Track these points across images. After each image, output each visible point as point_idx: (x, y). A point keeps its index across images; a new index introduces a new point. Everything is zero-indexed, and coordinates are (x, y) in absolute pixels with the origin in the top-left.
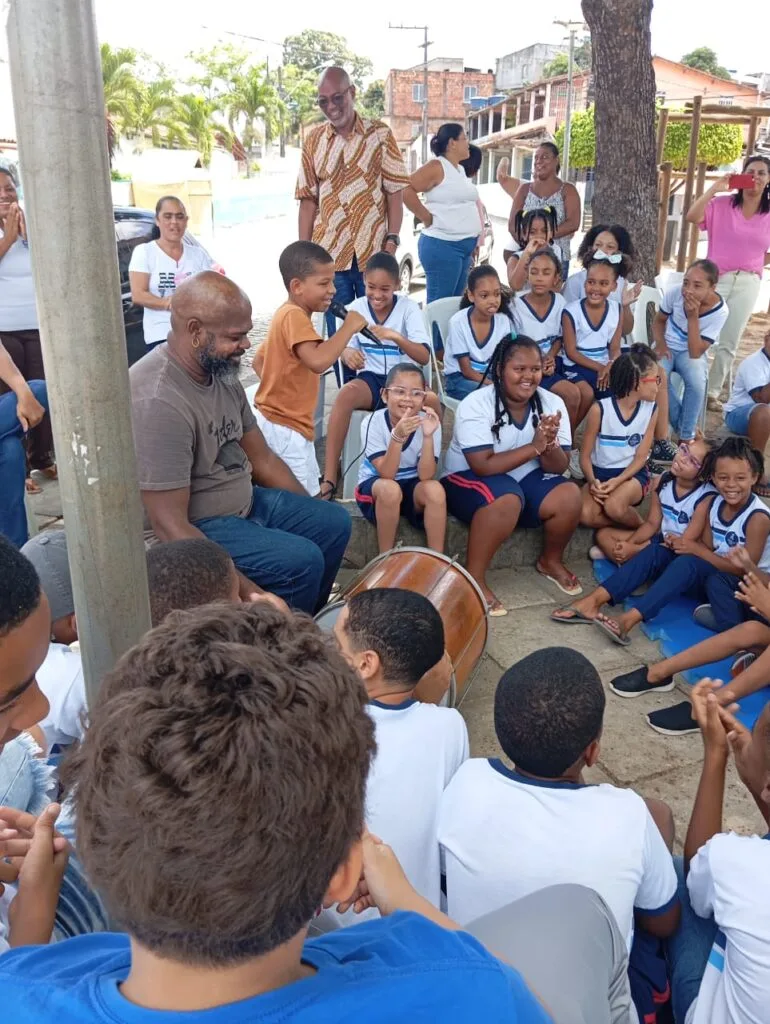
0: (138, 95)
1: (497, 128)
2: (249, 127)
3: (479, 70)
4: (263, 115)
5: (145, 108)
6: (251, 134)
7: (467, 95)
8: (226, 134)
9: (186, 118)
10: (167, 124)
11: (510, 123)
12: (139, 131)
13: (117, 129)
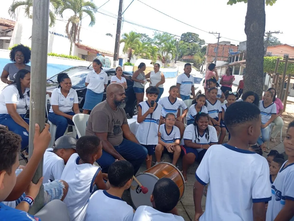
0: (139, 45)
1: (237, 60)
2: (167, 55)
3: (235, 45)
4: (171, 53)
5: (141, 49)
6: (167, 57)
7: (230, 51)
8: (161, 56)
9: (151, 52)
10: (146, 53)
11: (240, 59)
12: (138, 54)
13: (133, 53)
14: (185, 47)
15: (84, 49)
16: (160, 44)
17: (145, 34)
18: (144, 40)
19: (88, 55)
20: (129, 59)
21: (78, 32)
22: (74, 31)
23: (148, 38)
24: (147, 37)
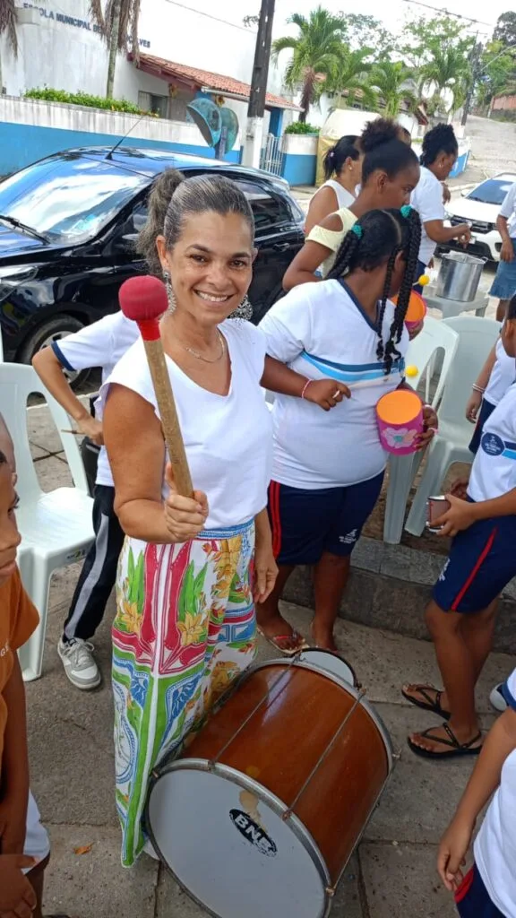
0: (342, 59)
2: (437, 95)
5: (346, 71)
6: (437, 101)
8: (414, 99)
9: (381, 82)
10: (364, 88)
12: (337, 92)
13: (317, 88)
14: (503, 64)
15: (155, 73)
16: (419, 52)
17: (371, 17)
18: (365, 38)
19: (171, 97)
20: (303, 110)
21: (132, 13)
22: (118, 8)
23: (380, 31)
24: (379, 27)
